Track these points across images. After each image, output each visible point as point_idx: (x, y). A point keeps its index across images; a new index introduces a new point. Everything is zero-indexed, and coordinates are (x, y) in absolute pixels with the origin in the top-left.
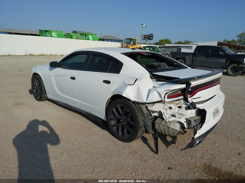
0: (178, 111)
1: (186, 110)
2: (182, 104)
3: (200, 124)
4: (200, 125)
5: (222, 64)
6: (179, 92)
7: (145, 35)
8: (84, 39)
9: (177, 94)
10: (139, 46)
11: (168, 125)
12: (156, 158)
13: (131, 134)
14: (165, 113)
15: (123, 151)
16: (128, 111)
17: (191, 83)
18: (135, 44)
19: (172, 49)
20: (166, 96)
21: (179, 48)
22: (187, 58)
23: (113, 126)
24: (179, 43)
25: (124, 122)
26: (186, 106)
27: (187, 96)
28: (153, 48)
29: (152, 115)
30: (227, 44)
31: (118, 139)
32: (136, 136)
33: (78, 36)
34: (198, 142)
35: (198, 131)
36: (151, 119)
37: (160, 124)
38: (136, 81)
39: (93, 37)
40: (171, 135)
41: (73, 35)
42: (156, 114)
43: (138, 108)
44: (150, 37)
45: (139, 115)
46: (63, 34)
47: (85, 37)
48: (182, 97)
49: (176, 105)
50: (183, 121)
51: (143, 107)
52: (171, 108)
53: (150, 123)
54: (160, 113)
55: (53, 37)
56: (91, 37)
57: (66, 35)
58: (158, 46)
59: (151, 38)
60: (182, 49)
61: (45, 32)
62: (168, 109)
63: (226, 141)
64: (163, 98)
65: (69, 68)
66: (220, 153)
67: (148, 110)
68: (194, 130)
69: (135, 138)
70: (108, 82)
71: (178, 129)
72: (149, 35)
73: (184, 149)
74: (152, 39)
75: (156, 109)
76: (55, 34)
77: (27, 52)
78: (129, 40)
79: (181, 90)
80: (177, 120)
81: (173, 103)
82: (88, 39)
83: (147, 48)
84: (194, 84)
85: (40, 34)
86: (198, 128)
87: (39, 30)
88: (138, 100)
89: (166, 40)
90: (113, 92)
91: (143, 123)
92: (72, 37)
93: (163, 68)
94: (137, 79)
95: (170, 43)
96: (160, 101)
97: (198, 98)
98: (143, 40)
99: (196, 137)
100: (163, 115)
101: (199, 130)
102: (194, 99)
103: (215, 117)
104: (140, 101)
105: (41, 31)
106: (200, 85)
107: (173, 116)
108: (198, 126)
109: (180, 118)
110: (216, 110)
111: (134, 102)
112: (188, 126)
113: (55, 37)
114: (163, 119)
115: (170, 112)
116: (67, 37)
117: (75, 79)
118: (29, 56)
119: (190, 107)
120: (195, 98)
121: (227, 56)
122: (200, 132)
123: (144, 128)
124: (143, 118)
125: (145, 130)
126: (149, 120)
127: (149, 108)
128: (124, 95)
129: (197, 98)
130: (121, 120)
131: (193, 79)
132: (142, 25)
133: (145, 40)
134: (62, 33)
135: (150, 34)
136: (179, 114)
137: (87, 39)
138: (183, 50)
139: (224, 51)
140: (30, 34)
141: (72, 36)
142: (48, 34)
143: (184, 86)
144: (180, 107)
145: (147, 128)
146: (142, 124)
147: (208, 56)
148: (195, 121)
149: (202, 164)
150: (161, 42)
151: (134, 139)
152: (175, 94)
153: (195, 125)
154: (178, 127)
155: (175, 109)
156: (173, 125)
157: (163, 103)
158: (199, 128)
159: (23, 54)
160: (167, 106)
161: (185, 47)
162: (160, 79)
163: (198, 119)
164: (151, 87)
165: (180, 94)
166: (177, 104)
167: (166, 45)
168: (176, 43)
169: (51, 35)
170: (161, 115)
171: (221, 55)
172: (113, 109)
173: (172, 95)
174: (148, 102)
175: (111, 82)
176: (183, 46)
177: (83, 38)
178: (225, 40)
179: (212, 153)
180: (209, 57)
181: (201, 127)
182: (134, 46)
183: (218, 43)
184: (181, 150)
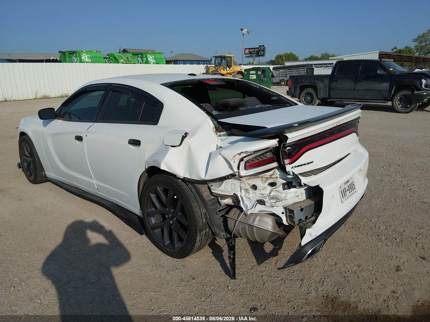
0: (270, 193)
1: (284, 189)
2: (277, 178)
3: (312, 215)
4: (313, 218)
5: (383, 92)
6: (269, 155)
7: (250, 49)
8: (141, 63)
9: (265, 158)
10: (238, 69)
11: (250, 222)
12: (229, 288)
13: (185, 242)
14: (245, 199)
15: (168, 278)
16: (175, 197)
17: (288, 135)
18: (230, 67)
19: (297, 70)
20: (242, 164)
21: (310, 69)
22: (320, 85)
23: (154, 228)
24: (311, 58)
25: (171, 218)
26: (285, 182)
27: (284, 162)
28: (263, 70)
29: (221, 204)
30: (397, 56)
31: (163, 252)
32: (194, 246)
33: (127, 58)
34: (310, 252)
35: (308, 231)
36: (219, 211)
37: (236, 221)
38: (183, 138)
39: (155, 59)
40: (258, 240)
41: (119, 56)
42: (228, 201)
43: (193, 190)
44: (259, 51)
45: (194, 204)
46: (101, 56)
47: (142, 58)
48: (275, 164)
49: (265, 181)
50: (279, 211)
51: (203, 189)
52: (254, 187)
53: (219, 219)
54: (235, 198)
55: (84, 62)
56: (151, 58)
57: (108, 57)
58: (271, 67)
59: (262, 53)
60: (315, 69)
61: (69, 54)
62: (251, 189)
63: (374, 243)
64: (236, 170)
65: (79, 120)
66: (361, 268)
67: (211, 193)
68: (301, 227)
69: (192, 249)
70: (136, 143)
71: (270, 228)
72: (258, 48)
73: (284, 267)
74: (263, 55)
75: (226, 190)
76: (86, 56)
77: (37, 93)
78: (220, 60)
79: (271, 151)
80: (267, 210)
81: (258, 177)
82: (147, 62)
83: (251, 72)
84: (293, 137)
85: (62, 58)
86: (307, 225)
87: (60, 52)
88: (190, 176)
89: (289, 55)
90: (147, 162)
91: (204, 220)
92: (118, 60)
93: (250, 107)
94: (186, 134)
95: (296, 59)
96: (230, 175)
97: (308, 163)
98: (247, 57)
99: (304, 242)
100: (241, 203)
101: (309, 227)
102: (298, 166)
103: (345, 198)
104: (194, 177)
105: (63, 53)
106: (310, 138)
107: (261, 202)
108: (308, 221)
109: (272, 206)
110: (348, 184)
111: (185, 180)
112: (289, 222)
113: (88, 62)
114: (241, 210)
115: (255, 196)
116: (108, 61)
117: (82, 140)
118: (42, 100)
119: (291, 183)
120: (301, 165)
121: (391, 77)
122: (312, 233)
123: (207, 230)
124: (204, 211)
125: (210, 232)
126: (217, 214)
127: (214, 190)
128: (163, 167)
129: (305, 164)
130: (167, 216)
131: (291, 128)
132: (241, 29)
133: (252, 57)
134: (98, 55)
135: (260, 46)
136: (273, 198)
137: (144, 61)
138: (317, 72)
139: (385, 68)
140: (45, 60)
141: (118, 58)
142: (75, 58)
143: (274, 143)
144: (273, 184)
145: (213, 228)
146: (201, 221)
147: (356, 80)
148: (302, 210)
149: (321, 295)
150: (279, 60)
151: (191, 252)
152: (261, 159)
153: (303, 218)
154: (268, 225)
155: (264, 189)
156: (259, 220)
157: (237, 179)
158: (310, 224)
159: (32, 96)
160: (248, 184)
161: (321, 65)
162: (234, 131)
163: (309, 206)
164: (214, 149)
165: (270, 158)
166: (267, 178)
167: (287, 64)
168: (306, 60)
169: (81, 58)
170: (236, 203)
171: (380, 75)
172: (151, 195)
173: (255, 161)
174: (208, 178)
175: (141, 142)
176: (317, 64)
177: (138, 60)
178: (395, 48)
179: (343, 269)
180: (359, 81)
181: (314, 222)
182: (228, 69)
183: (380, 55)
184: (279, 269)
